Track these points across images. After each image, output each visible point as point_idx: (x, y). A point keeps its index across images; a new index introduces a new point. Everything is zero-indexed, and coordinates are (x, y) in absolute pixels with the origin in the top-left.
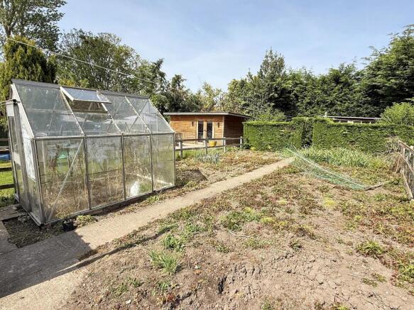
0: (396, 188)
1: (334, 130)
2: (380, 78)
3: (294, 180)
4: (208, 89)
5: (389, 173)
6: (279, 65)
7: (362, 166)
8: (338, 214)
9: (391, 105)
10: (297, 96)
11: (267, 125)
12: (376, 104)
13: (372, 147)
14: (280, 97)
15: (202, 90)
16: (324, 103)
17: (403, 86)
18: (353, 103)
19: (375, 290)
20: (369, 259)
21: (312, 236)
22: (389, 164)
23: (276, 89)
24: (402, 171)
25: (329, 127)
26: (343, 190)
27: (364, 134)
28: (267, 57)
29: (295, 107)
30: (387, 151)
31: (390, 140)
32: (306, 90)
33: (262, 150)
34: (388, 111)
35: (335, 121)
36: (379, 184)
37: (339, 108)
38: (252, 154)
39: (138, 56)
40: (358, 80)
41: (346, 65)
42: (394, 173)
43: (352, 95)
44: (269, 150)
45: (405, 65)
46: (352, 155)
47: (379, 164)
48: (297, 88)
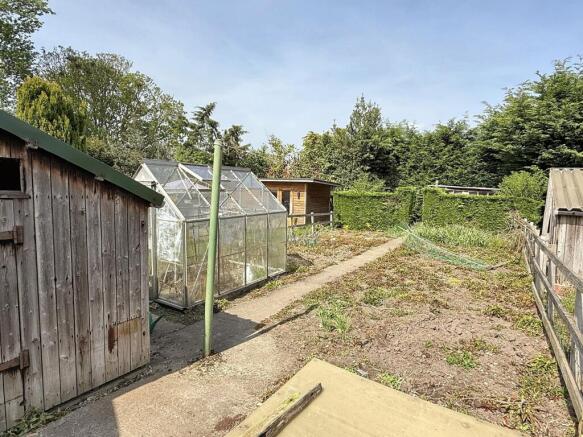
0: (517, 267)
1: (447, 203)
2: (497, 141)
3: (412, 262)
4: (276, 145)
5: (511, 253)
6: (374, 117)
7: (482, 246)
8: (464, 290)
9: (509, 174)
10: (397, 158)
11: (365, 197)
12: (494, 170)
13: (492, 224)
14: (377, 158)
15: (269, 146)
16: (432, 167)
17: (520, 152)
18: (466, 169)
19: (499, 333)
20: (494, 318)
21: (446, 307)
22: (511, 243)
23: (372, 149)
24: (524, 250)
25: (441, 199)
26: (467, 270)
27: (482, 209)
28: (358, 107)
29: (396, 172)
30: (508, 228)
31: (510, 215)
32: (408, 150)
33: (359, 229)
34: (507, 180)
35: (447, 192)
36: (501, 264)
37: (450, 174)
38: (346, 233)
39: (158, 89)
40: (471, 139)
41: (456, 122)
42: (516, 253)
43: (465, 158)
44: (368, 229)
45: (522, 129)
46: (470, 234)
47: (500, 243)
48: (397, 148)
